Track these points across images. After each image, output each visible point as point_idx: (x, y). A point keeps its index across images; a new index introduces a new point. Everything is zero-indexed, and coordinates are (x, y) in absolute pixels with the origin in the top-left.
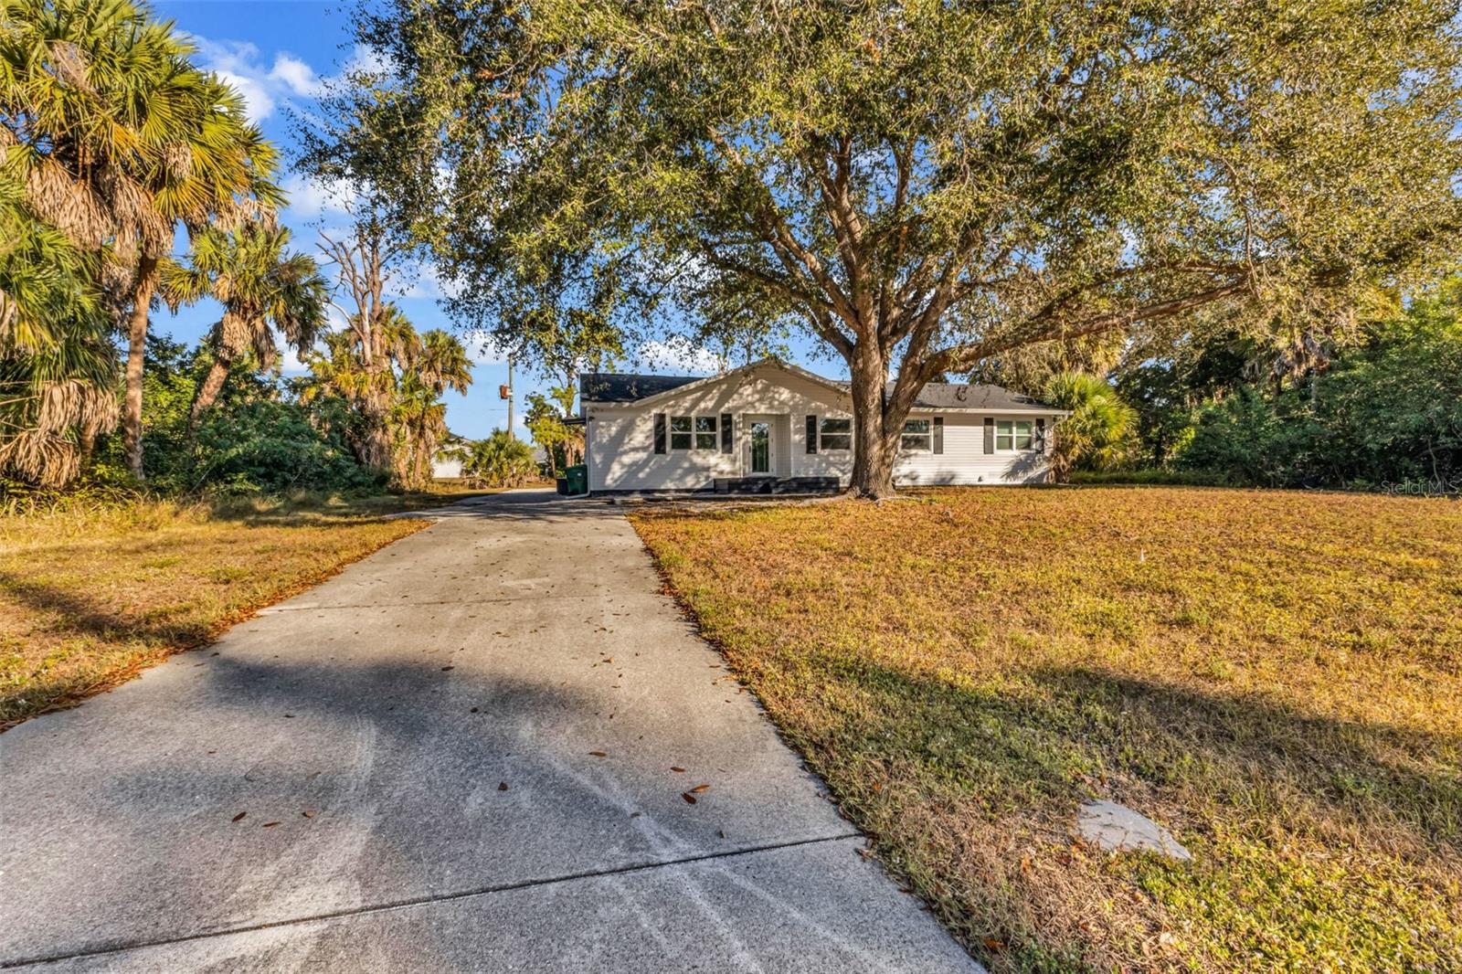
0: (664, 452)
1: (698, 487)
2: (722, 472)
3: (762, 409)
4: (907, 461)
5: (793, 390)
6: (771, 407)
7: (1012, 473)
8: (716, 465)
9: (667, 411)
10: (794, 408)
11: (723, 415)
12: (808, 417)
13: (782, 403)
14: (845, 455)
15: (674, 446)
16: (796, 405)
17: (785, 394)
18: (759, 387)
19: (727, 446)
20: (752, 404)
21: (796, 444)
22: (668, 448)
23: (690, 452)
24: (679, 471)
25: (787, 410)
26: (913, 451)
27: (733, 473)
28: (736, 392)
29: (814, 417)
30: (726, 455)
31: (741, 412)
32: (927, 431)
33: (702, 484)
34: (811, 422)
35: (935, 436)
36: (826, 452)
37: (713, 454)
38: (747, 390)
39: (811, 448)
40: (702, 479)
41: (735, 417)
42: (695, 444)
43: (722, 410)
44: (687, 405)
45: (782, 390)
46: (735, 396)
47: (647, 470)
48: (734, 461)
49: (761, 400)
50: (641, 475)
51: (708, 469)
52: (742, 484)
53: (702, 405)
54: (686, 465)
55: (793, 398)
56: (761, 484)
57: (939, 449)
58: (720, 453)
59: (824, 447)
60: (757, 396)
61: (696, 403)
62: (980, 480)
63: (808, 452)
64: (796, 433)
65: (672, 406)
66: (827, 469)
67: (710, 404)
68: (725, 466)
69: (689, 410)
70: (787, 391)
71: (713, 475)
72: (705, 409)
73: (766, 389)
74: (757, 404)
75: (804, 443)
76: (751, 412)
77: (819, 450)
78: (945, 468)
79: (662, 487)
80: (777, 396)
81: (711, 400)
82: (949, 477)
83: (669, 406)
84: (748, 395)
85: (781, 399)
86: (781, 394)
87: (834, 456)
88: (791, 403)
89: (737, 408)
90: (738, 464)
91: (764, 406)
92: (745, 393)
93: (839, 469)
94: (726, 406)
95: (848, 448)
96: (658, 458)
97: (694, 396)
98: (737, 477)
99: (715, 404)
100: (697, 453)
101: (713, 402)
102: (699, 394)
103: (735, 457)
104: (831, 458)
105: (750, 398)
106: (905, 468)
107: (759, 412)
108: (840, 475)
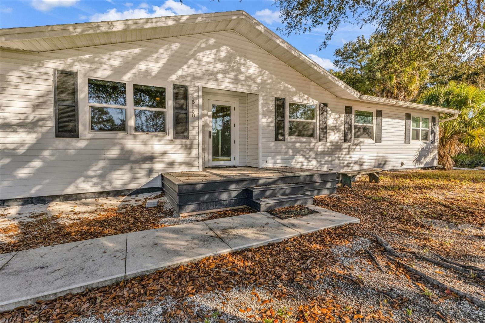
0: (74, 134)
1: (134, 186)
2: (171, 164)
3: (226, 84)
4: (358, 147)
5: (262, 66)
6: (236, 81)
7: (418, 160)
8: (164, 154)
9: (76, 68)
10: (262, 87)
11: (175, 87)
12: (277, 99)
13: (248, 78)
14: (310, 143)
15: (93, 126)
16: (264, 83)
17: (252, 69)
18: (223, 54)
19: (180, 129)
20: (213, 75)
21: (264, 128)
22: (82, 128)
23: (122, 135)
24: (101, 163)
25: (254, 88)
26: (361, 139)
27: (189, 164)
28: (193, 56)
29: (283, 100)
30: (178, 141)
31: (199, 84)
32: (372, 121)
33: (142, 181)
34: (280, 105)
35: (377, 127)
36: (293, 138)
37: (160, 138)
38: (207, 57)
39: (279, 134)
40: (141, 173)
41: (191, 90)
43: (174, 78)
44: (116, 63)
45: (249, 63)
46: (191, 61)
47: (37, 163)
48: (188, 148)
49: (225, 72)
50: (23, 173)
51: (151, 158)
52: (203, 192)
53: (142, 66)
54: (114, 153)
55: (261, 74)
56: (235, 190)
57: (379, 140)
58: (170, 137)
59: (290, 134)
60: (219, 66)
61: (131, 63)
62: (402, 164)
63: (277, 139)
64: (264, 115)
65: (89, 62)
66: (293, 157)
67: (154, 67)
68: (177, 156)
69: (118, 71)
71: (159, 167)
72: (147, 73)
73: (229, 59)
74: (220, 76)
75: (273, 125)
76: (212, 85)
77: (287, 136)
78: (381, 155)
79: (70, 190)
80: (243, 69)
81: (157, 61)
82: (383, 163)
83: (81, 61)
84: (208, 63)
85: (248, 75)
86: (248, 68)
87: (301, 142)
88: (259, 81)
89: (195, 78)
90: (195, 151)
91: (227, 80)
92: (205, 59)
93: (304, 156)
94: (179, 73)
95: (312, 135)
96: (61, 143)
97: (124, 53)
98: (194, 169)
99: (162, 68)
100: (135, 137)
101: (160, 65)
102: (137, 51)
103: (192, 144)
104: (298, 145)
105: (210, 67)
106: (355, 156)
107: (222, 87)
108: (305, 163)
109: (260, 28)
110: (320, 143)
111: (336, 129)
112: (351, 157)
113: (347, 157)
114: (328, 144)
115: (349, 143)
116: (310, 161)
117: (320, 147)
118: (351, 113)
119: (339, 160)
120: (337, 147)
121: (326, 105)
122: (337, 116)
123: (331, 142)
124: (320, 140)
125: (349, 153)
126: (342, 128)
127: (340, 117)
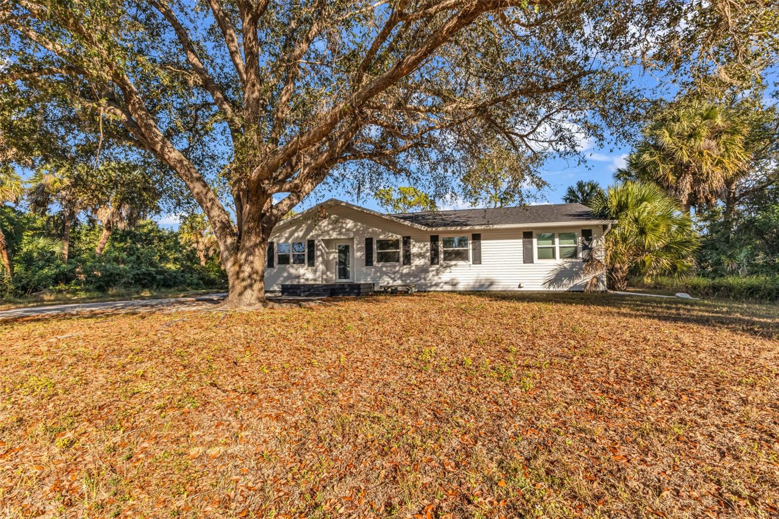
0: (273, 266)
2: (307, 280)
3: (334, 235)
4: (448, 270)
5: (355, 220)
6: (340, 233)
8: (304, 275)
9: (275, 240)
10: (357, 233)
11: (309, 241)
12: (367, 239)
13: (348, 230)
14: (395, 266)
15: (279, 263)
16: (358, 230)
17: (350, 224)
18: (333, 220)
19: (311, 262)
20: (328, 232)
21: (357, 259)
22: (275, 263)
23: (288, 266)
24: (281, 279)
25: (352, 235)
26: (453, 263)
27: (315, 280)
28: (317, 224)
29: (371, 239)
30: (310, 268)
31: (320, 238)
32: (466, 245)
34: (369, 242)
35: (474, 249)
36: (380, 265)
37: (303, 267)
38: (324, 223)
39: (369, 262)
41: (316, 242)
42: (292, 261)
43: (308, 237)
44: (286, 235)
45: (348, 221)
46: (317, 228)
48: (315, 271)
49: (333, 229)
51: (299, 277)
53: (296, 235)
54: (285, 274)
55: (355, 226)
57: (477, 260)
58: (306, 266)
59: (379, 261)
60: (330, 227)
61: (292, 234)
62: (520, 287)
63: (367, 265)
64: (358, 251)
65: (278, 237)
66: (380, 277)
67: (301, 234)
68: (310, 276)
69: (288, 239)
70: (351, 221)
71: (302, 281)
72: (298, 237)
73: (337, 221)
74: (331, 232)
75: (364, 258)
76: (327, 237)
77: (375, 263)
78: (483, 276)
79: (271, 289)
80: (344, 225)
81: (301, 231)
82: (488, 284)
83: (276, 237)
84: (325, 226)
85: (347, 227)
86: (347, 224)
87: (386, 267)
88: (355, 230)
89: (318, 236)
90: (318, 274)
91: (335, 233)
92: (323, 225)
93: (390, 277)
94: (311, 234)
95: (398, 261)
96: (269, 270)
97: (291, 229)
98: (318, 283)
99: (304, 233)
100: (293, 267)
101: (303, 232)
102: (294, 228)
103: (316, 269)
104: (384, 269)
105: (326, 228)
106: (446, 276)
107: (332, 238)
108: (391, 282)
109: (343, 204)
110: (405, 267)
111: (420, 255)
112: (440, 278)
113: (436, 278)
114: (413, 268)
115: (438, 266)
116: (395, 281)
117: (405, 270)
118: (438, 241)
119: (425, 280)
120: (424, 270)
121: (409, 238)
122: (422, 245)
123: (416, 266)
124: (404, 264)
125: (437, 274)
126: (428, 254)
127: (425, 245)
